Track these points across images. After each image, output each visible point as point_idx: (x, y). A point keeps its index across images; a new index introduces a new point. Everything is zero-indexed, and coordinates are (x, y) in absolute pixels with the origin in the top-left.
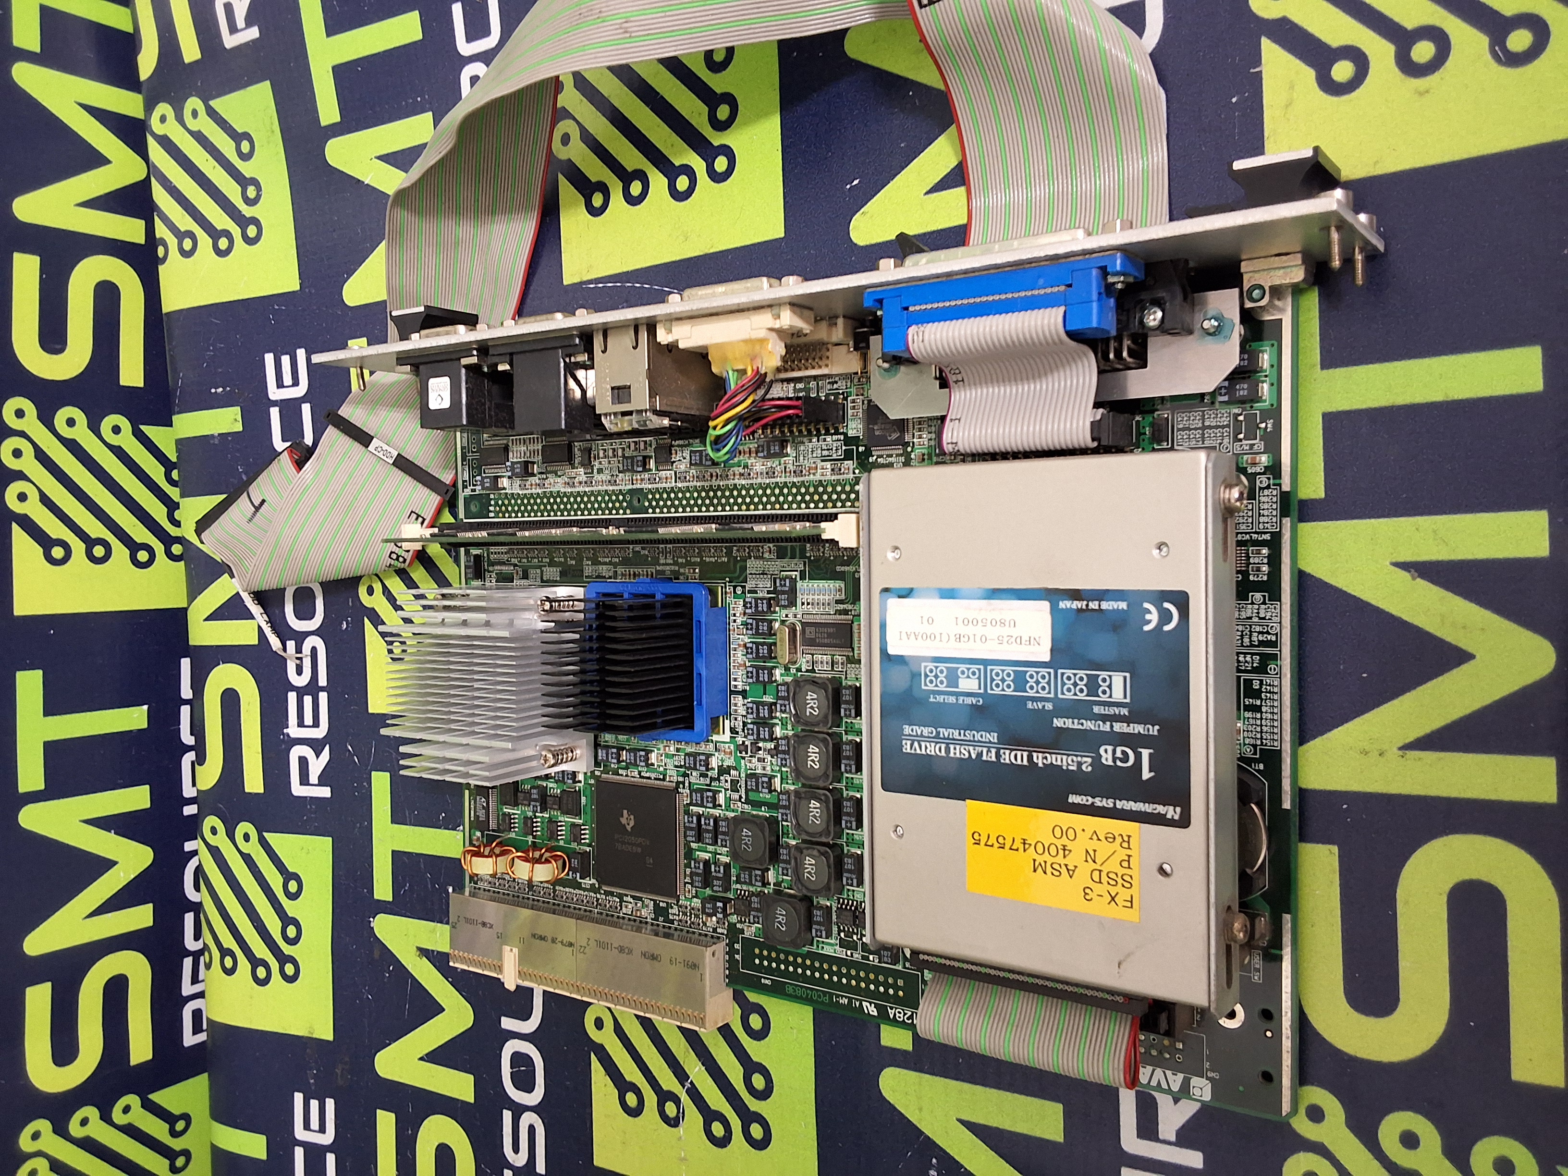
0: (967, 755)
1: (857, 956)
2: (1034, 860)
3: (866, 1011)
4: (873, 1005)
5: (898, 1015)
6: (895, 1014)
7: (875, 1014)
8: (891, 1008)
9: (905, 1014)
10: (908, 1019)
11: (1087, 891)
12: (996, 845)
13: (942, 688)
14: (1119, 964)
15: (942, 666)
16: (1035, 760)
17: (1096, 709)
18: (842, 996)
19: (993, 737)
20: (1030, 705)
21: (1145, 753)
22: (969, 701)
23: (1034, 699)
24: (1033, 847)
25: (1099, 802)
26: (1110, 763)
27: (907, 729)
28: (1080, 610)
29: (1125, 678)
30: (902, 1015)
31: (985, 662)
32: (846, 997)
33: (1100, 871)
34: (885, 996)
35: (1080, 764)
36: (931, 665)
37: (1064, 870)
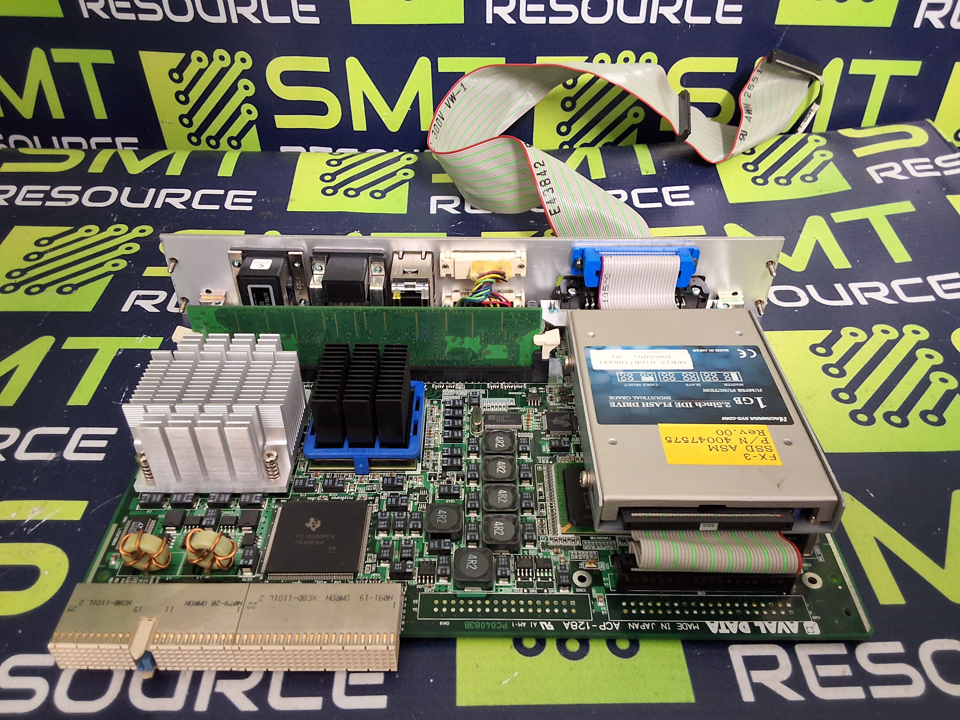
0: (654, 406)
1: (533, 591)
2: (709, 446)
3: (544, 628)
4: (549, 623)
5: (572, 626)
6: (570, 625)
7: (552, 628)
8: (566, 622)
9: (579, 624)
10: (582, 627)
11: (746, 455)
12: (683, 441)
13: (631, 381)
14: (778, 486)
15: (629, 373)
16: (697, 405)
17: (726, 385)
18: (520, 622)
19: (670, 398)
20: (687, 385)
21: (759, 399)
22: (650, 385)
23: (689, 383)
24: (706, 440)
25: (739, 418)
26: (741, 403)
27: (611, 398)
28: (704, 353)
29: (737, 374)
30: (576, 626)
31: (656, 371)
32: (524, 622)
33: (751, 446)
34: (561, 615)
35: (724, 405)
36: (622, 373)
37: (729, 448)
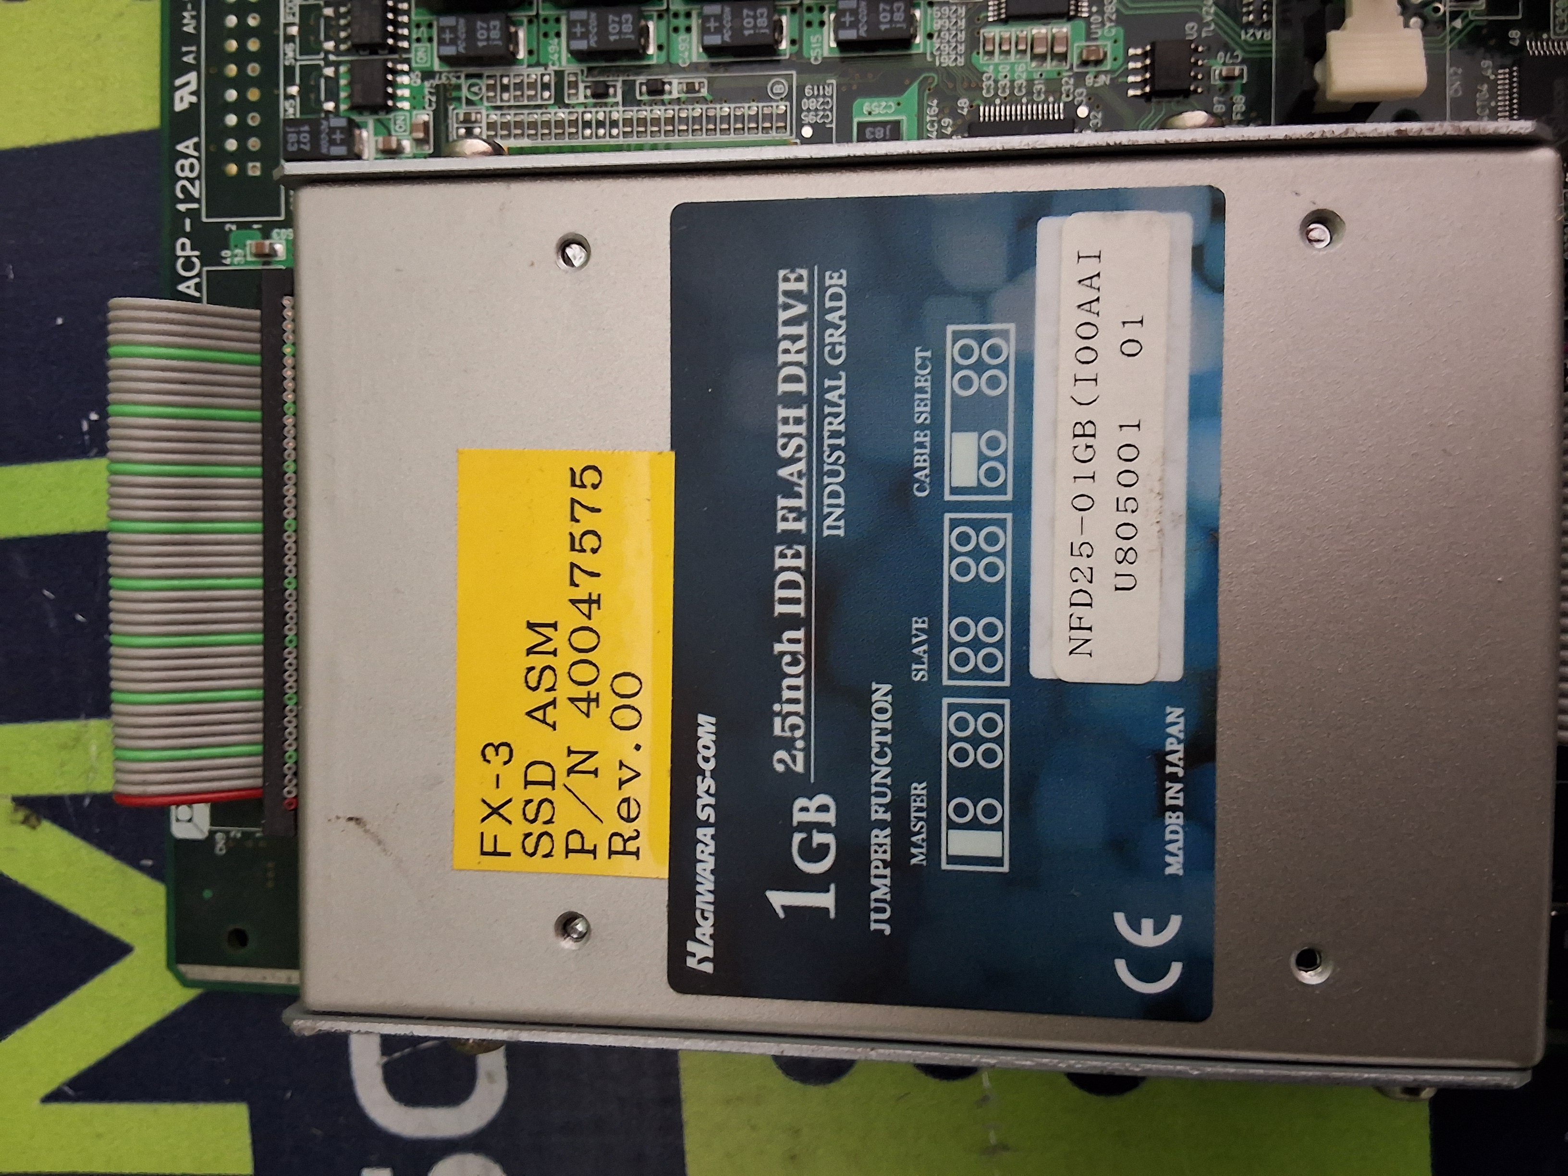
0: (786, 454)
1: (289, 54)
2: (554, 626)
3: (178, 82)
4: (194, 99)
5: (187, 163)
6: (186, 156)
7: (179, 107)
8: (197, 147)
9: (191, 181)
10: (184, 188)
11: (504, 750)
12: (578, 532)
13: (952, 383)
14: (357, 820)
15: (1008, 383)
16: (788, 635)
17: (919, 789)
18: (197, 18)
19: (835, 528)
20: (919, 624)
21: (826, 900)
22: (921, 459)
23: (934, 633)
24: (586, 623)
25: (705, 785)
26: (798, 817)
27: (836, 281)
28: (1161, 757)
29: (998, 862)
30: (187, 173)
31: (1021, 506)
32: (197, 28)
33: (552, 784)
34: (218, 133)
35: (788, 744)
36: (1009, 350)
37: (540, 697)
